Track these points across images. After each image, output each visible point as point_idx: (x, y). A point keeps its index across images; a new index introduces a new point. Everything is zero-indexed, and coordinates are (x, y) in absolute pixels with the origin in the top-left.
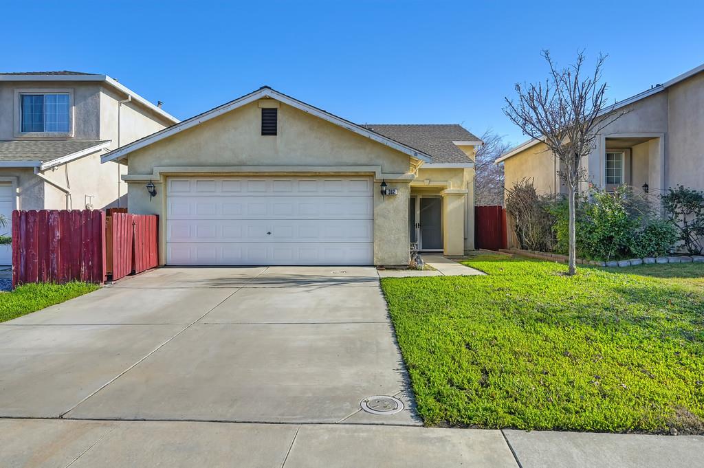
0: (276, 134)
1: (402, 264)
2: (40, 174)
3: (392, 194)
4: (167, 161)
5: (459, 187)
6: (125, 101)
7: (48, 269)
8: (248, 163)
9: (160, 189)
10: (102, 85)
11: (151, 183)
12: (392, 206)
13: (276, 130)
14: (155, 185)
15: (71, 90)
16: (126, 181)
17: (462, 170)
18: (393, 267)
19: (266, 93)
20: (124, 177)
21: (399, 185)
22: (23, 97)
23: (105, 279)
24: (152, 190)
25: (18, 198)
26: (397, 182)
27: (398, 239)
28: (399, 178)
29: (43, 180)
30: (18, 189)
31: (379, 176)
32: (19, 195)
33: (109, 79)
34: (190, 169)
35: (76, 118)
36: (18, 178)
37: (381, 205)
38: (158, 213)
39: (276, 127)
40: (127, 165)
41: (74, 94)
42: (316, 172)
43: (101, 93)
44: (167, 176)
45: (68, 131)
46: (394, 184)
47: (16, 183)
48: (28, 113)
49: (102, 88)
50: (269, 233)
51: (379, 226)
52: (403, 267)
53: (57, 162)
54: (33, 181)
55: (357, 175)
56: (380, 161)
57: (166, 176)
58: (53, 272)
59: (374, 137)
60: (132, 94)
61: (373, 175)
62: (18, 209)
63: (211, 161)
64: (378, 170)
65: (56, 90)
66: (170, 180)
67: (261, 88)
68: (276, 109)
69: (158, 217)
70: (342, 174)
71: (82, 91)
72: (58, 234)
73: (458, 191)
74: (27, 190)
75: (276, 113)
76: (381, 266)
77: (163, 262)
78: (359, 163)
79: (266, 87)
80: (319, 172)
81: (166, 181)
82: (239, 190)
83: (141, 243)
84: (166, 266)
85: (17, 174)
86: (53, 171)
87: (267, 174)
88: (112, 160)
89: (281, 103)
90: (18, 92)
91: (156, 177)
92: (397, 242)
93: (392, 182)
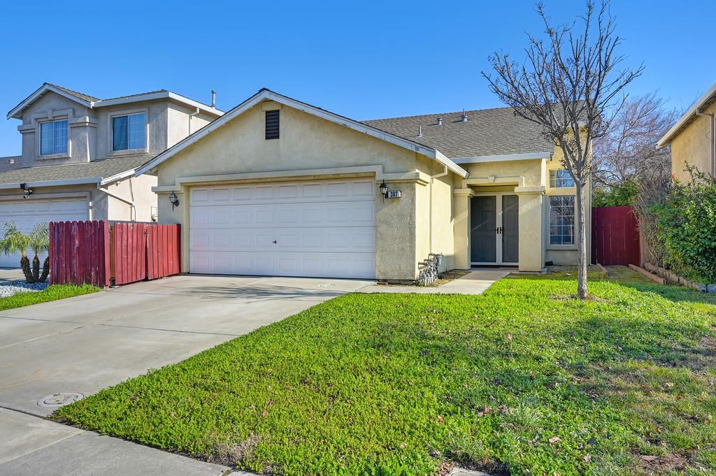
0: (278, 137)
1: (407, 278)
2: (102, 189)
3: (395, 197)
4: (187, 172)
5: (534, 183)
6: (194, 114)
7: (71, 272)
8: (254, 170)
9: (182, 199)
10: (168, 101)
11: (174, 194)
12: (395, 211)
13: (278, 133)
14: (177, 195)
15: (146, 109)
16: (156, 192)
17: (539, 161)
18: (397, 282)
19: (265, 95)
20: (153, 189)
21: (403, 186)
22: (114, 120)
23: (108, 282)
24: (174, 200)
25: (90, 210)
26: (401, 182)
27: (402, 249)
28: (402, 178)
29: (107, 194)
30: (91, 203)
31: (380, 177)
32: (91, 208)
33: (172, 95)
34: (204, 179)
35: (150, 134)
36: (91, 193)
37: (383, 210)
38: (180, 222)
39: (278, 129)
40: (157, 175)
41: (149, 112)
42: (315, 176)
43: (169, 109)
44: (190, 186)
45: (144, 147)
46: (398, 185)
47: (88, 198)
48: (117, 134)
49: (169, 104)
50: (275, 242)
51: (381, 234)
52: (409, 282)
53: (117, 177)
54: (101, 196)
55: (357, 177)
56: (382, 160)
57: (188, 187)
58: (74, 275)
59: (371, 132)
60: (199, 106)
61: (373, 175)
62: (91, 220)
63: (223, 169)
64: (378, 169)
65: (137, 110)
66: (192, 190)
67: (260, 91)
68: (278, 111)
69: (179, 226)
70: (341, 176)
71: (155, 108)
72: (77, 242)
73: (533, 188)
74: (97, 203)
75: (278, 115)
76: (385, 281)
77: (184, 270)
78: (360, 163)
79: (264, 89)
80: (319, 176)
81: (189, 191)
82: (248, 198)
83: (155, 252)
84: (189, 274)
85: (91, 190)
86: (117, 185)
87: (269, 180)
88: (144, 173)
89: (282, 105)
90: (110, 114)
91: (178, 188)
92: (400, 253)
93: (394, 182)
